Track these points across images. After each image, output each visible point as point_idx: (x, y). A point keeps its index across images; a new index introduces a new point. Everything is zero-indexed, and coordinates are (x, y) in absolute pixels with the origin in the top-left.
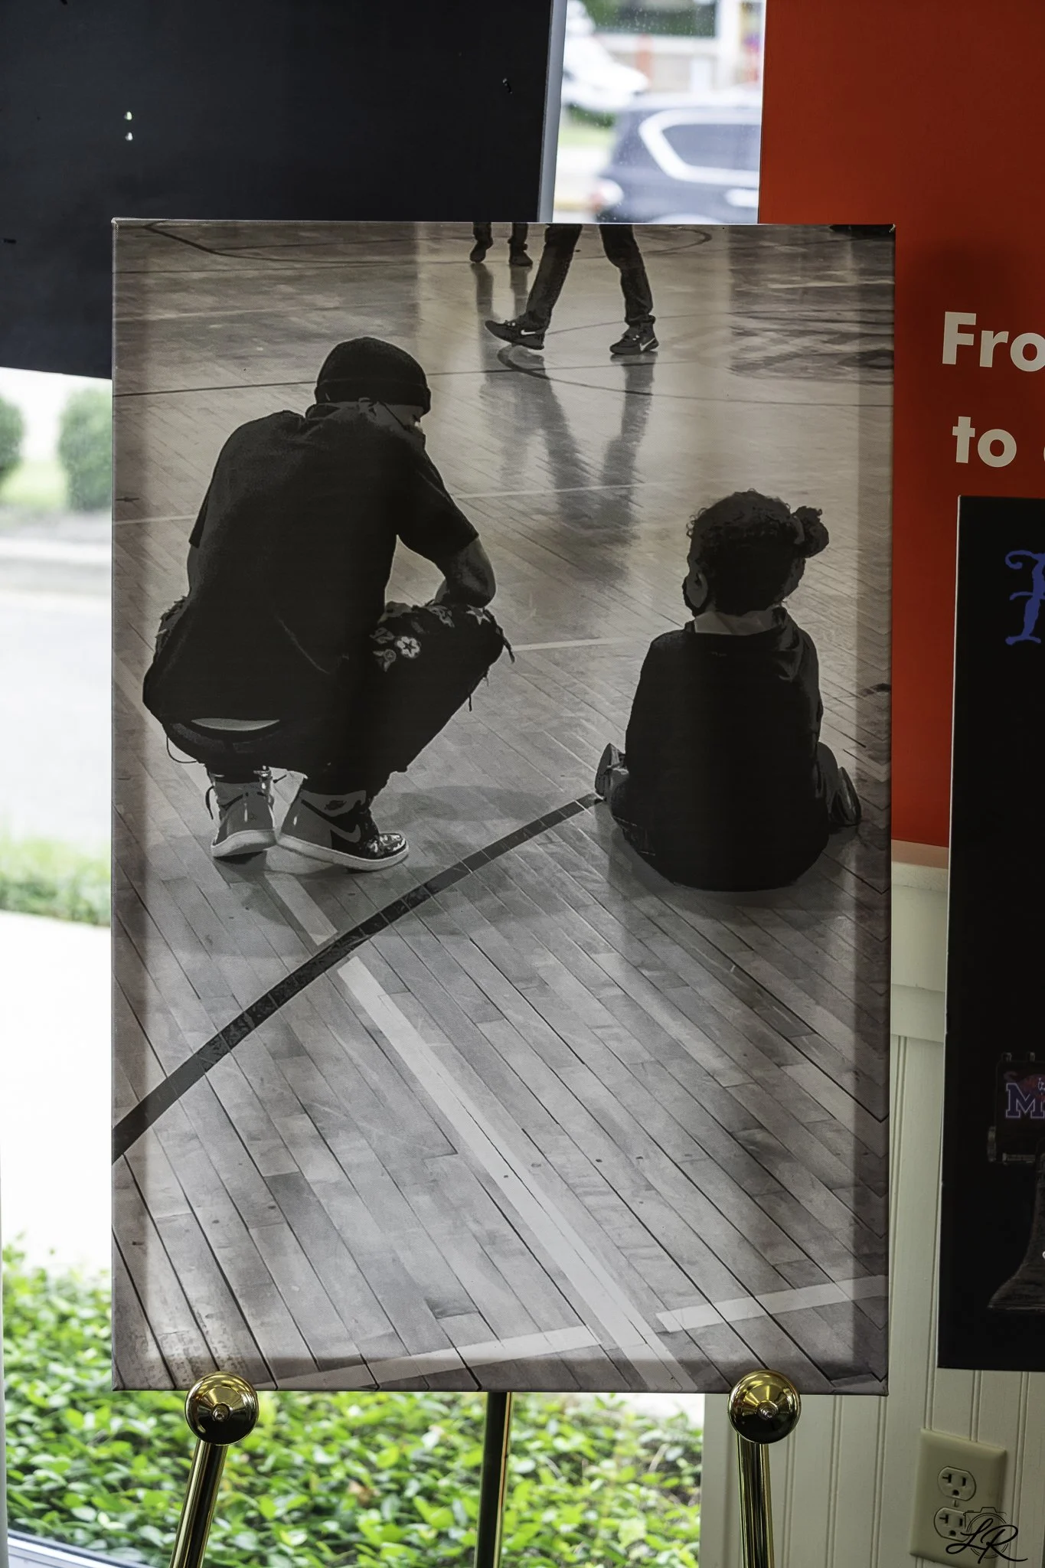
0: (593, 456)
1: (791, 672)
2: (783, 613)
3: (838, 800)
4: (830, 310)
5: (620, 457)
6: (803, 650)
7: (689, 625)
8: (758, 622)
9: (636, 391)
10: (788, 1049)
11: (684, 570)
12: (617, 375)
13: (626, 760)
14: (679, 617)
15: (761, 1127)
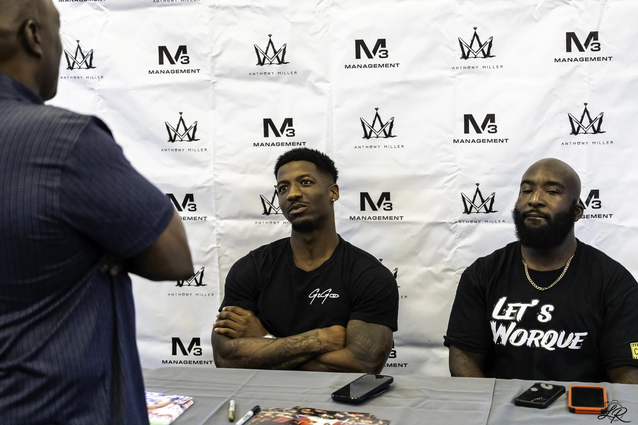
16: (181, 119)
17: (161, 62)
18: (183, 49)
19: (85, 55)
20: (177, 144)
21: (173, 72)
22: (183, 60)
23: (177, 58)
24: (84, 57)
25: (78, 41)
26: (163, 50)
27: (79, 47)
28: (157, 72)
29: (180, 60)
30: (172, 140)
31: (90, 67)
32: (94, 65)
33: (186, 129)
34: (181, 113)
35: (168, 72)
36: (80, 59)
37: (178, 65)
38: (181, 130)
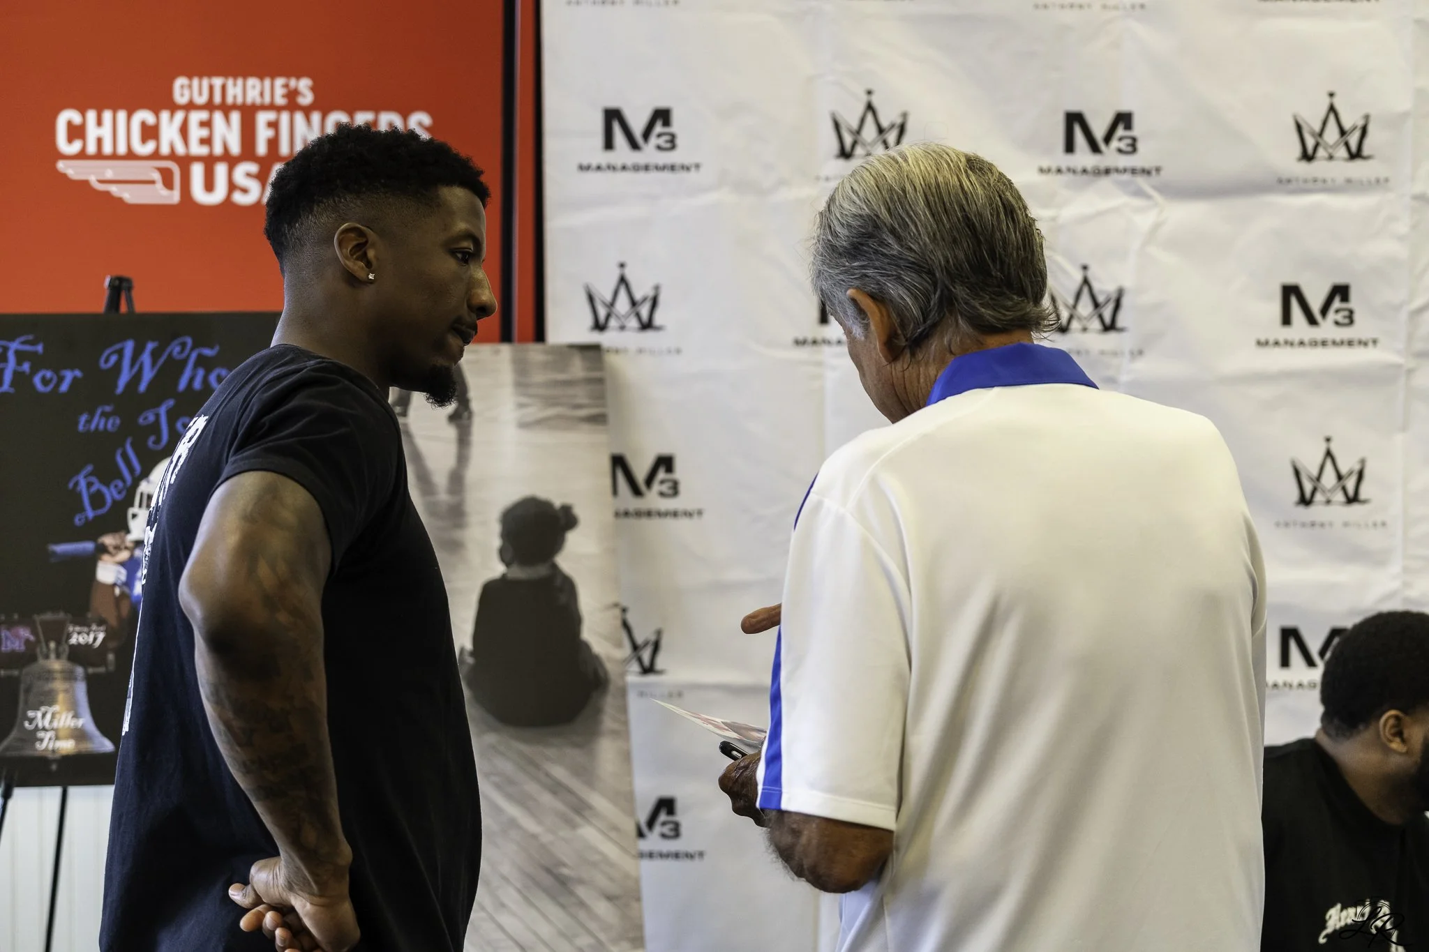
0: (441, 479)
1: (563, 599)
2: (555, 567)
3: (596, 673)
4: (570, 391)
5: (457, 480)
6: (567, 587)
7: (504, 576)
8: (541, 571)
9: (464, 440)
10: (578, 819)
11: (497, 542)
12: (451, 432)
13: (473, 654)
14: (497, 569)
15: (565, 865)
16: (1329, 454)
17: (1286, 320)
18: (1341, 292)
19: (1101, 299)
20: (1317, 511)
21: (1314, 343)
22: (1339, 317)
23: (1324, 311)
24: (1096, 305)
25: (1085, 268)
26: (1291, 292)
27: (1086, 281)
28: (1277, 343)
29: (1331, 315)
30: (1305, 501)
31: (1109, 327)
32: (1120, 322)
33: (1340, 477)
34: (1328, 440)
35: (1302, 343)
36: (1085, 308)
37: (1327, 329)
38: (1329, 479)
